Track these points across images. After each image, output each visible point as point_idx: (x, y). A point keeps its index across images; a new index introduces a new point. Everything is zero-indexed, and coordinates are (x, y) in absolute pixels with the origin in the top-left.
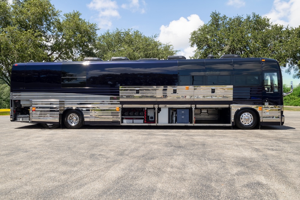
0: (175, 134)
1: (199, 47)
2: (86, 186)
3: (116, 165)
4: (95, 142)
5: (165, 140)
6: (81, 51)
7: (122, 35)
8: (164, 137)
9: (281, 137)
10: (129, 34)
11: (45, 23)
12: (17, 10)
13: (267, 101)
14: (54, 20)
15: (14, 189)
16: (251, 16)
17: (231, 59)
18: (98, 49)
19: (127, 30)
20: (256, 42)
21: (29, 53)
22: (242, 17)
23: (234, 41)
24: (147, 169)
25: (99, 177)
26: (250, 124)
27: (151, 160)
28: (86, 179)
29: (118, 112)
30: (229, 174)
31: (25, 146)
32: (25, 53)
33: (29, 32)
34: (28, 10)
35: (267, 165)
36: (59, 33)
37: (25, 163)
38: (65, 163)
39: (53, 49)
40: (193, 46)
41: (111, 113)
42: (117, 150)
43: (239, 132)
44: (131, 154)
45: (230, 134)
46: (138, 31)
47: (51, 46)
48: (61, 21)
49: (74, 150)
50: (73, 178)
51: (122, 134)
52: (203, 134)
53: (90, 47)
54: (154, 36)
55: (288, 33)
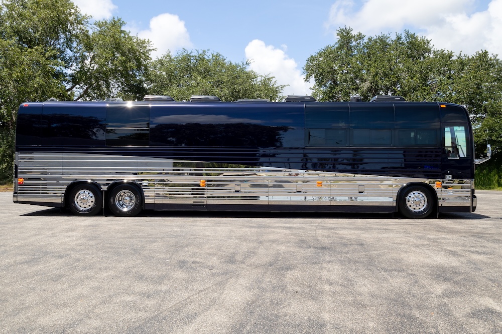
0: (304, 226)
1: (320, 83)
2: (198, 319)
3: (232, 281)
4: (175, 240)
5: (292, 237)
6: (122, 84)
7: (192, 61)
8: (288, 232)
9: (478, 231)
10: (204, 58)
11: (63, 36)
12: (13, 12)
13: (449, 172)
14: (78, 31)
15: (70, 326)
16: (403, 36)
17: (392, 103)
18: (152, 81)
19: (201, 52)
20: (412, 78)
21: (35, 85)
22: (388, 35)
23: (377, 74)
24: (288, 286)
25: (214, 301)
26: (422, 209)
27: (289, 272)
28: (193, 306)
29: (204, 189)
30: (433, 296)
31: (53, 247)
32: (27, 86)
33: (36, 50)
34: (34, 14)
35: (484, 280)
36: (87, 54)
37: (67, 277)
38: (140, 278)
39: (75, 80)
40: (308, 80)
41: (191, 190)
42: (219, 254)
43: (406, 224)
44: (248, 261)
45: (394, 226)
46: (218, 55)
47: (71, 76)
48: (90, 33)
49: (146, 253)
50: (169, 305)
51: (213, 226)
52: (351, 227)
53: (138, 78)
54: (245, 63)
55: (461, 64)
